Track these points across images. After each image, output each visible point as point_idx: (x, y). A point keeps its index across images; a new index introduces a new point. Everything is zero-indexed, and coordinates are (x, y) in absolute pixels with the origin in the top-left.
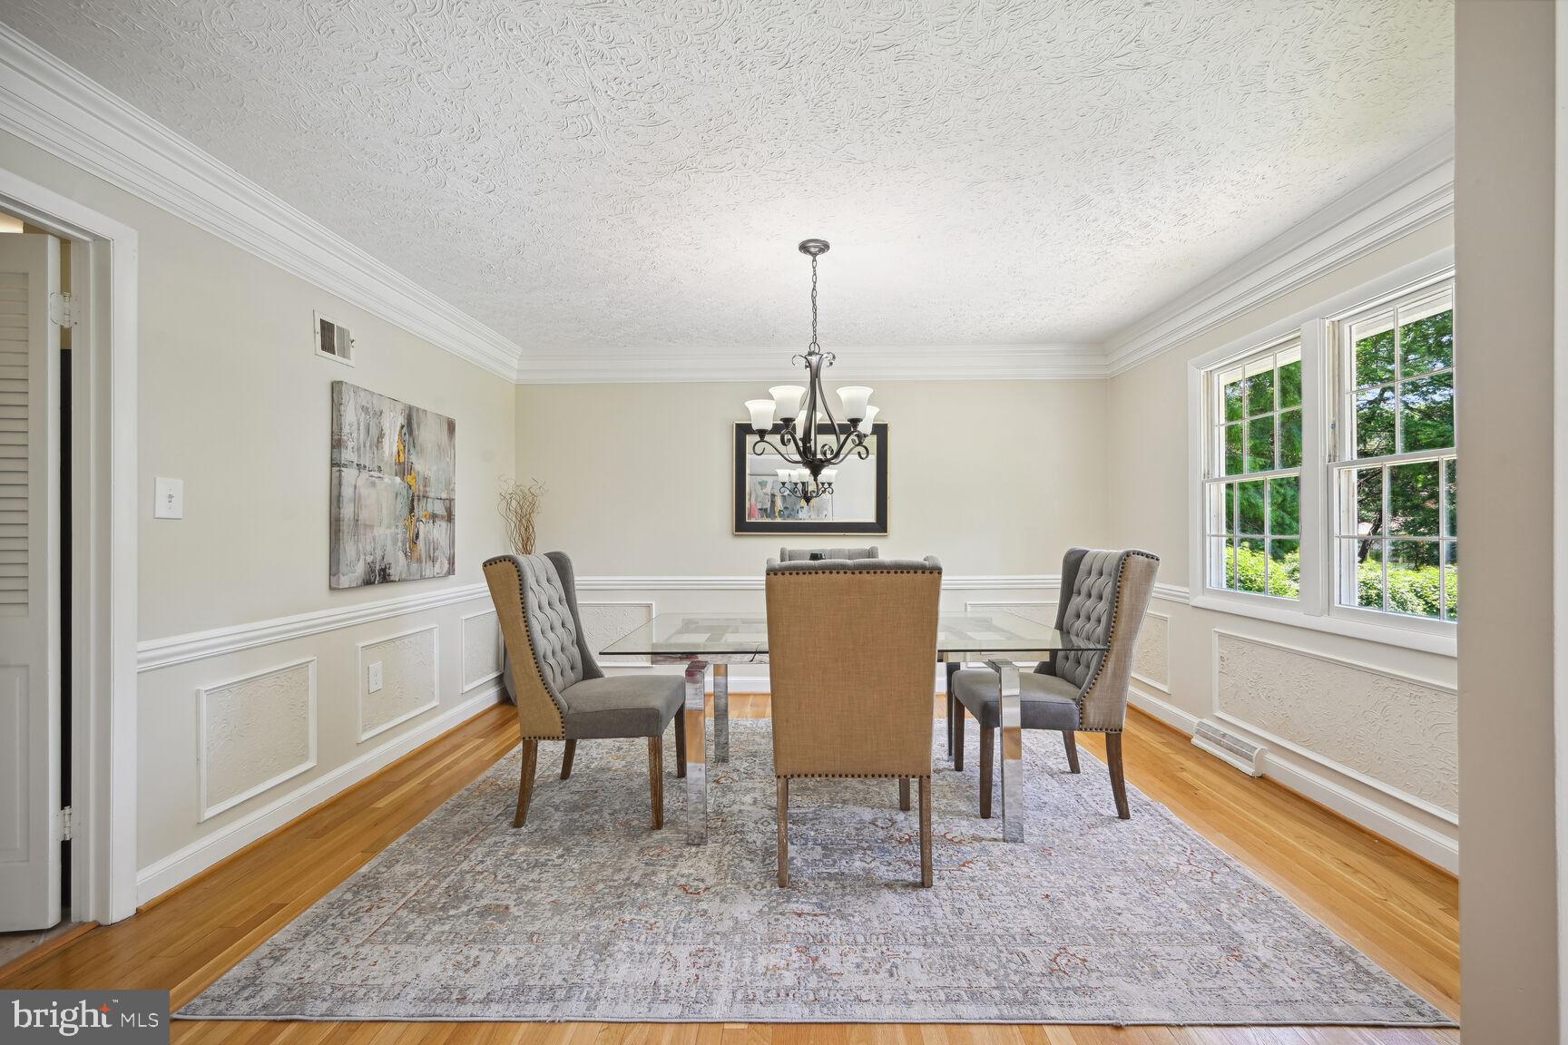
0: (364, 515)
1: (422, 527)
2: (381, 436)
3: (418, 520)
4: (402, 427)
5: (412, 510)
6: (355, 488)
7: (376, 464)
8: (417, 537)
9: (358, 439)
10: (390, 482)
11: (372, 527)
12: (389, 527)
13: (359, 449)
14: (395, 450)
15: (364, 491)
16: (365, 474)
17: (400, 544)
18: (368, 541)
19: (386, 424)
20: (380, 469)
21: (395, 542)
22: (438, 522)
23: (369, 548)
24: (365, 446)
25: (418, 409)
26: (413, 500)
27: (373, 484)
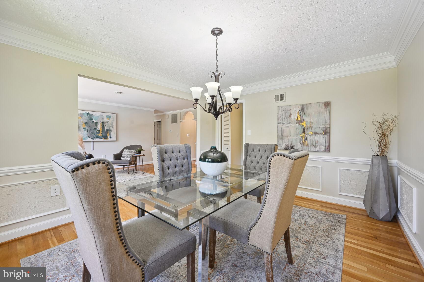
0: (285, 134)
1: (309, 137)
2: (291, 115)
3: (307, 135)
4: (299, 111)
5: (304, 132)
6: (282, 128)
7: (289, 122)
8: (306, 139)
9: (282, 118)
10: (294, 125)
11: (287, 137)
12: (294, 137)
13: (283, 120)
14: (296, 117)
15: (284, 129)
16: (285, 125)
17: (298, 141)
18: (286, 140)
19: (292, 112)
20: (290, 123)
21: (296, 140)
22: (317, 135)
23: (286, 141)
24: (285, 119)
25: (307, 104)
26: (304, 129)
27: (288, 127)
